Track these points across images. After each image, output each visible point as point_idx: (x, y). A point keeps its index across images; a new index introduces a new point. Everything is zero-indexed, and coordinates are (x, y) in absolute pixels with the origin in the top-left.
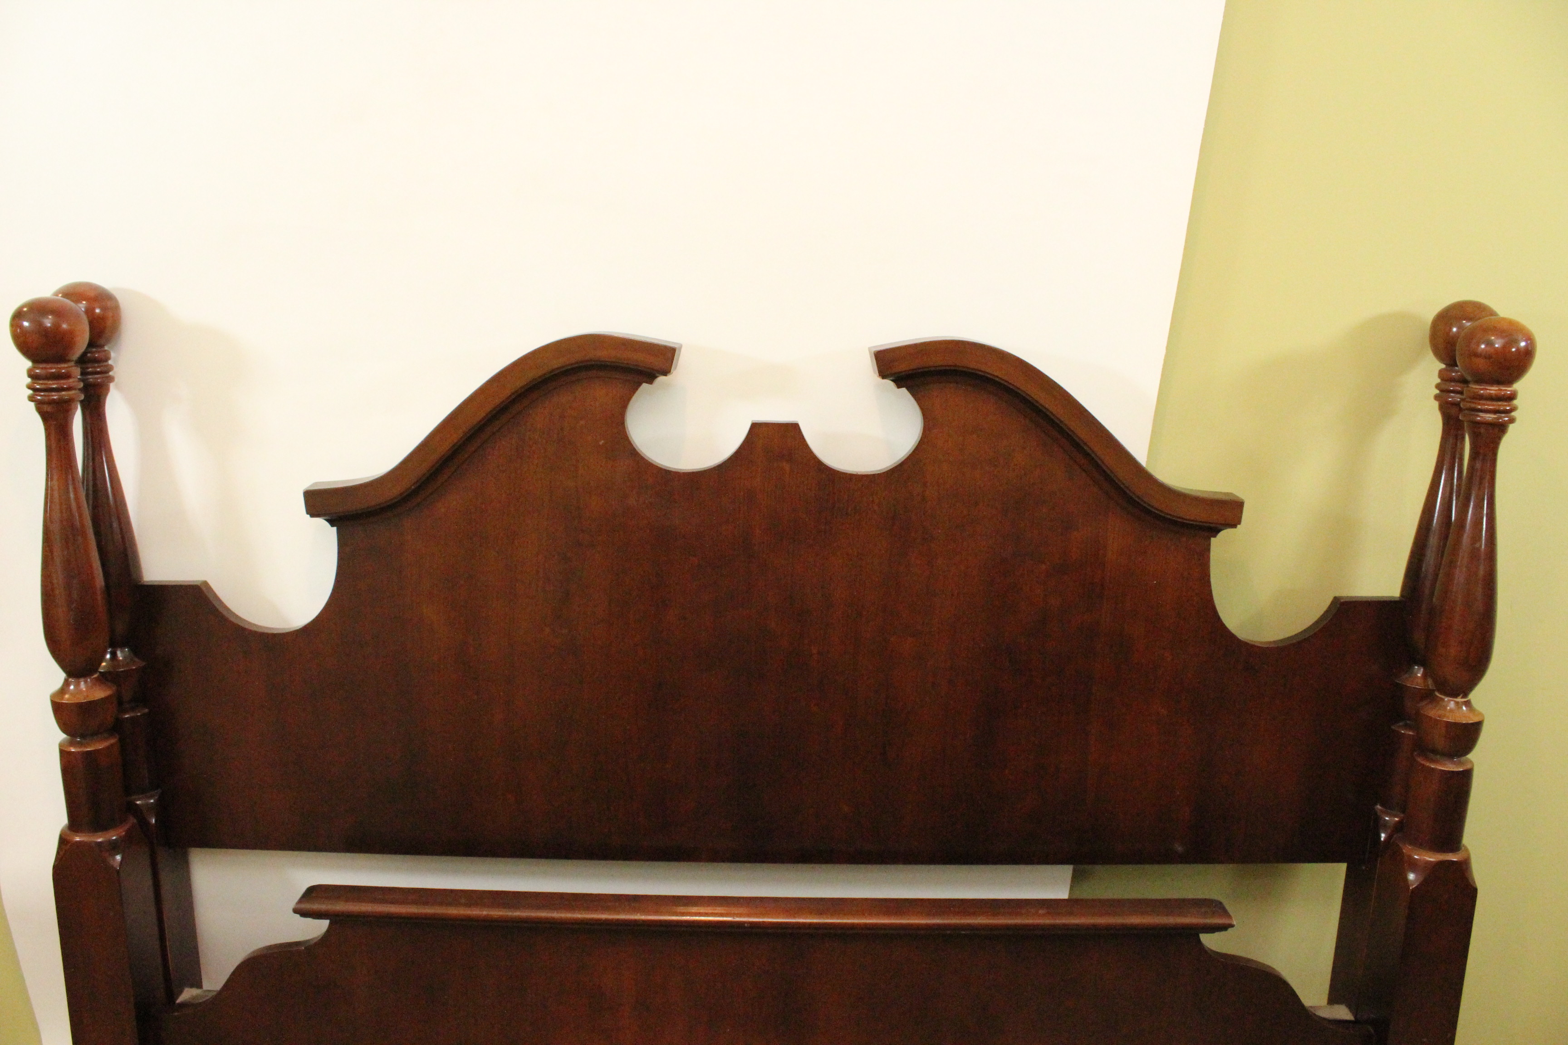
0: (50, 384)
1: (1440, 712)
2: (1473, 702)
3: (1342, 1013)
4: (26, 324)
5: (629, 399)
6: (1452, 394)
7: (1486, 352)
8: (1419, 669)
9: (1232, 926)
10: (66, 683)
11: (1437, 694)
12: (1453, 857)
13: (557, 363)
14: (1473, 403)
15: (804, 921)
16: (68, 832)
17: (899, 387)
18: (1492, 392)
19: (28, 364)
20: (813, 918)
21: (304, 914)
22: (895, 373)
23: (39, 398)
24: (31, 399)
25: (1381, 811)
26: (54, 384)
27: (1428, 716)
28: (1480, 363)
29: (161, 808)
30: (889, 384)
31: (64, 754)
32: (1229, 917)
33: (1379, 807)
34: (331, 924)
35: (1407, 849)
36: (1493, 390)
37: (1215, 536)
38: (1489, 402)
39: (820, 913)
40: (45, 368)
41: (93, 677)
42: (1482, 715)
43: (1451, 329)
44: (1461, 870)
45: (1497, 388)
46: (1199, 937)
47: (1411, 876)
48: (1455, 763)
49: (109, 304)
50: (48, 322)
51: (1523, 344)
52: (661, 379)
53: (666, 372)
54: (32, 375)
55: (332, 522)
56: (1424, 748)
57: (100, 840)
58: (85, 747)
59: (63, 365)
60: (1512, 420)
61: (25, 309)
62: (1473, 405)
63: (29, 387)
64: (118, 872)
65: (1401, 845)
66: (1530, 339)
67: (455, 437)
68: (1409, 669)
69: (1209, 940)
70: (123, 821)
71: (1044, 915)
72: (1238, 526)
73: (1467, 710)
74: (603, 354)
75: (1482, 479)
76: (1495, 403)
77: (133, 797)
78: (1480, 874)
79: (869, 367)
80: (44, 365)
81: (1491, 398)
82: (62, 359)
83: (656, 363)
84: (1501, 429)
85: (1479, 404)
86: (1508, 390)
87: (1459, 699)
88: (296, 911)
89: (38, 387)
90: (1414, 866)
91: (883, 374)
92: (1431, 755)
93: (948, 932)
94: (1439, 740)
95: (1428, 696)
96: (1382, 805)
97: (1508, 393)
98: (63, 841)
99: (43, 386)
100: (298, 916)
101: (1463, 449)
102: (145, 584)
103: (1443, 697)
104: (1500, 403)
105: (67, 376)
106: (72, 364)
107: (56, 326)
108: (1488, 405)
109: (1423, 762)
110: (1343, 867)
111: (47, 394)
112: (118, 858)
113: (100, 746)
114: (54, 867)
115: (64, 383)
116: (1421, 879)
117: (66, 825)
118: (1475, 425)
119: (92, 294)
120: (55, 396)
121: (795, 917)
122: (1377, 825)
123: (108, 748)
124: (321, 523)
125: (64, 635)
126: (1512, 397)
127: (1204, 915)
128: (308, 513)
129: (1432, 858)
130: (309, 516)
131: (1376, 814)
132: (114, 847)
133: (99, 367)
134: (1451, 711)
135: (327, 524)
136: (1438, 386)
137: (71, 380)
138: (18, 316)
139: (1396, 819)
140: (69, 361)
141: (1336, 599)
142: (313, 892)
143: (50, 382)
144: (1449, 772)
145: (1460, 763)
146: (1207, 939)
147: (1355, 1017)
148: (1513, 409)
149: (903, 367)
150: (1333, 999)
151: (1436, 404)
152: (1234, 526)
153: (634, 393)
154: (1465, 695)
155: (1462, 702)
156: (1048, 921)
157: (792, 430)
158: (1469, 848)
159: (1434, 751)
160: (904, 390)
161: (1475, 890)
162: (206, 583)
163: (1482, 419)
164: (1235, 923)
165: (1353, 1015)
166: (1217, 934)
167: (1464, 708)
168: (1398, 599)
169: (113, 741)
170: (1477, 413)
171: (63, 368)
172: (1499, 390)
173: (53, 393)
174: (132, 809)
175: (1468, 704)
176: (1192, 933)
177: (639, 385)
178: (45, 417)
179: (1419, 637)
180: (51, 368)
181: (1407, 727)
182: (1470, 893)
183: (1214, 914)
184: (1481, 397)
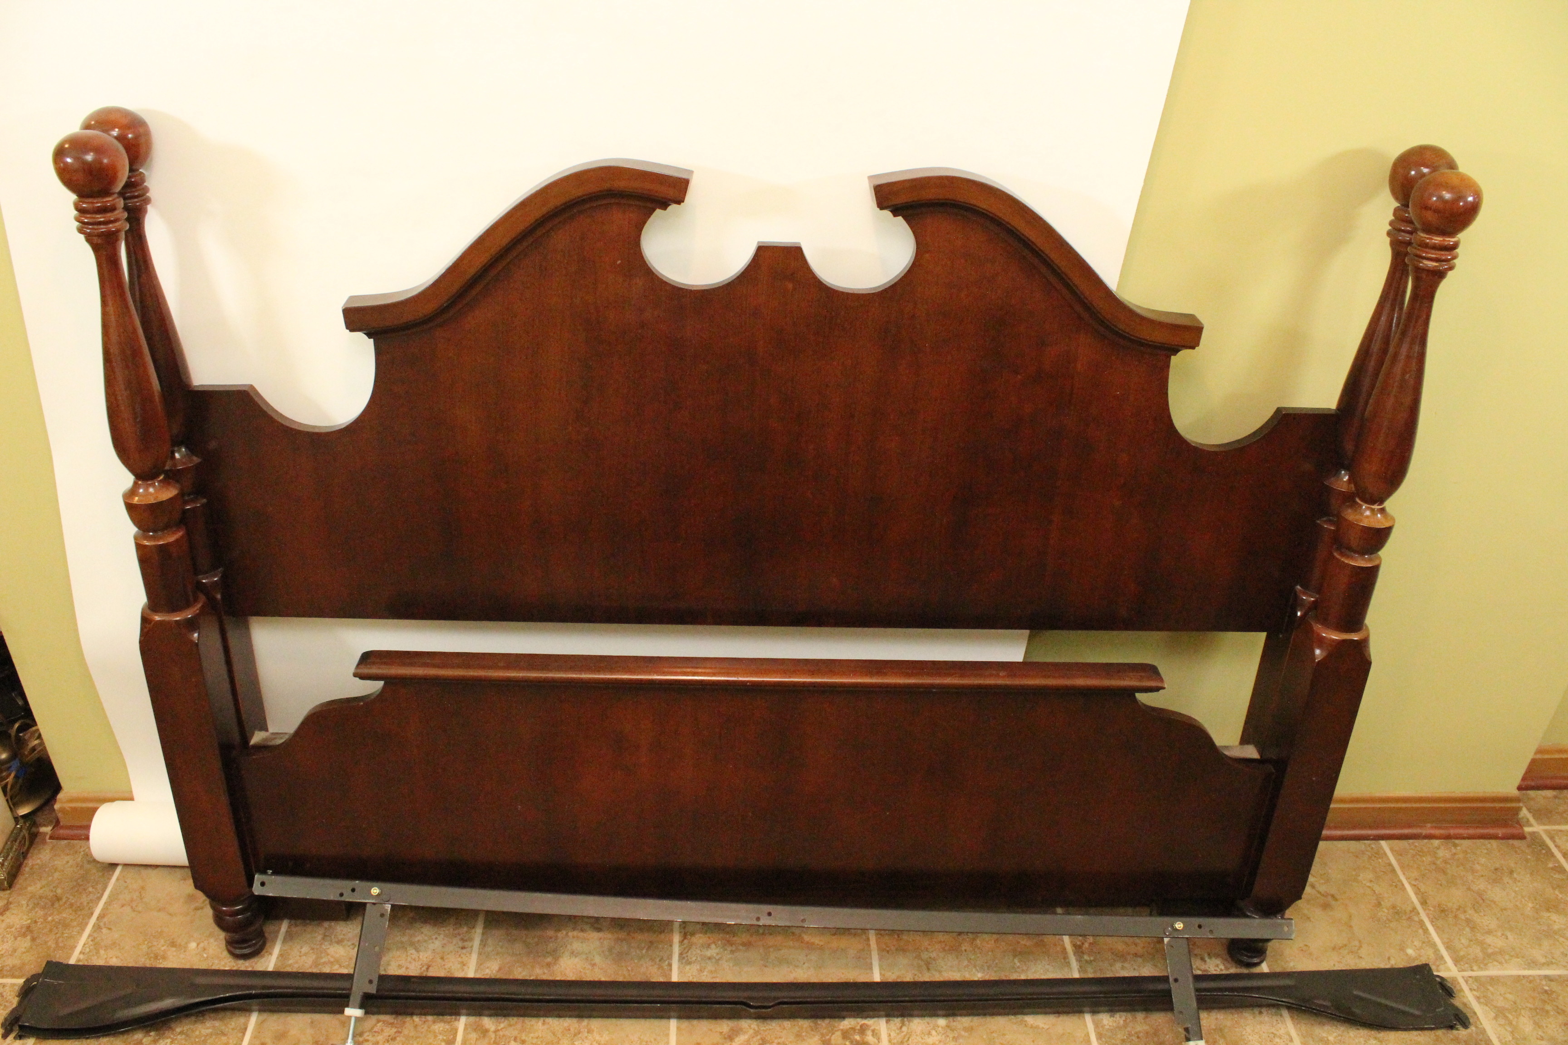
0: (98, 218)
1: (1357, 517)
2: (1388, 509)
3: (1251, 752)
4: (69, 160)
5: (644, 223)
6: (1403, 234)
7: (1436, 206)
8: (1345, 475)
9: (1164, 688)
10: (135, 483)
11: (1358, 500)
12: (1355, 637)
13: (577, 192)
14: (1418, 249)
15: (800, 680)
16: (149, 611)
17: (895, 216)
18: (1436, 242)
19: (73, 197)
20: (806, 678)
21: (363, 677)
22: (893, 205)
23: (88, 231)
24: (80, 231)
25: (1300, 591)
26: (101, 218)
27: (1346, 520)
28: (1430, 216)
29: (225, 583)
30: (887, 213)
31: (139, 547)
32: (1162, 680)
33: (1299, 587)
34: (385, 684)
35: (1318, 627)
36: (1437, 240)
37: (1175, 355)
38: (1433, 251)
39: (812, 673)
40: (93, 203)
41: (159, 479)
42: (1393, 519)
43: (1409, 173)
44: (1361, 648)
45: (1442, 239)
46: (1135, 696)
47: (1318, 652)
48: (1365, 560)
49: (141, 130)
50: (89, 157)
51: (1470, 199)
52: (673, 207)
53: (679, 201)
54: (81, 211)
55: (369, 335)
56: (1339, 542)
57: (178, 619)
58: (158, 541)
59: (108, 199)
60: (1451, 268)
61: (67, 146)
62: (1418, 252)
63: (77, 219)
64: (197, 645)
65: (1312, 623)
66: (1478, 195)
67: (483, 259)
68: (1337, 473)
69: (1143, 698)
70: (196, 600)
71: (1003, 677)
72: (1197, 348)
73: (1381, 516)
74: (621, 184)
75: (1418, 317)
76: (1437, 252)
77: (200, 577)
78: (1376, 651)
79: (868, 199)
80: (90, 200)
81: (1435, 247)
82: (105, 192)
83: (671, 193)
84: (1440, 275)
85: (1424, 252)
86: (1451, 241)
87: (1376, 507)
88: (355, 675)
89: (86, 220)
90: (1321, 642)
91: (881, 206)
92: (1348, 552)
93: (921, 690)
94: (1354, 539)
95: (1349, 499)
96: (1301, 586)
97: (1451, 243)
98: (145, 620)
99: (91, 221)
100: (357, 679)
101: (1406, 287)
102: (196, 389)
103: (1361, 503)
104: (1443, 253)
105: (113, 209)
106: (116, 195)
107: (98, 161)
108: (1432, 254)
109: (1338, 557)
110: (1263, 635)
111: (95, 227)
112: (196, 635)
113: (172, 539)
114: (140, 642)
115: (111, 216)
116: (1325, 654)
117: (146, 603)
118: (1418, 270)
119: (124, 121)
120: (103, 229)
121: (790, 677)
122: (1296, 603)
123: (177, 541)
124: (360, 337)
125: (132, 444)
126: (1455, 246)
127: (1141, 679)
128: (347, 328)
129: (1335, 636)
130: (348, 331)
131: (1295, 594)
132: (191, 625)
133: (136, 191)
134: (1367, 517)
135: (365, 337)
136: (1391, 223)
137: (116, 212)
138: (59, 153)
139: (1312, 599)
140: (113, 194)
141: (1279, 410)
142: (367, 658)
143: (98, 216)
144: (1359, 567)
145: (1370, 560)
146: (1141, 697)
147: (1261, 757)
148: (1454, 258)
149: (901, 200)
150: (1245, 740)
151: (1388, 240)
152: (1193, 348)
153: (649, 217)
154: (1381, 501)
155: (1378, 509)
156: (1008, 682)
157: (794, 253)
158: (1370, 628)
159: (1350, 549)
160: (900, 219)
161: (1369, 663)
162: (251, 386)
163: (1425, 266)
164: (1166, 686)
165: (1259, 753)
166: (1150, 694)
167: (1379, 515)
168: (1333, 412)
169: (180, 534)
170: (1421, 260)
171: (109, 200)
172: (1444, 240)
173: (102, 227)
174: (200, 587)
175: (1383, 511)
176: (1130, 693)
177: (654, 210)
178: (96, 248)
179: (1349, 447)
180: (97, 203)
181: (1330, 522)
182: (1365, 665)
183: (1149, 678)
184: (1426, 246)
